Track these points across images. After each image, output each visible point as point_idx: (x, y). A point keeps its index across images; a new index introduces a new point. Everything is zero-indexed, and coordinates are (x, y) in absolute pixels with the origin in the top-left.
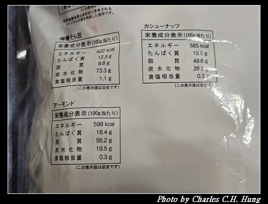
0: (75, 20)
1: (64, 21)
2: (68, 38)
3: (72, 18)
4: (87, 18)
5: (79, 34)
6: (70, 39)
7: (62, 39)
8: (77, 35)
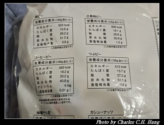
0: (47, 102)
1: (40, 100)
2: (42, 113)
3: (45, 100)
4: (55, 103)
5: (49, 112)
6: (43, 114)
7: (38, 113)
8: (47, 112)
